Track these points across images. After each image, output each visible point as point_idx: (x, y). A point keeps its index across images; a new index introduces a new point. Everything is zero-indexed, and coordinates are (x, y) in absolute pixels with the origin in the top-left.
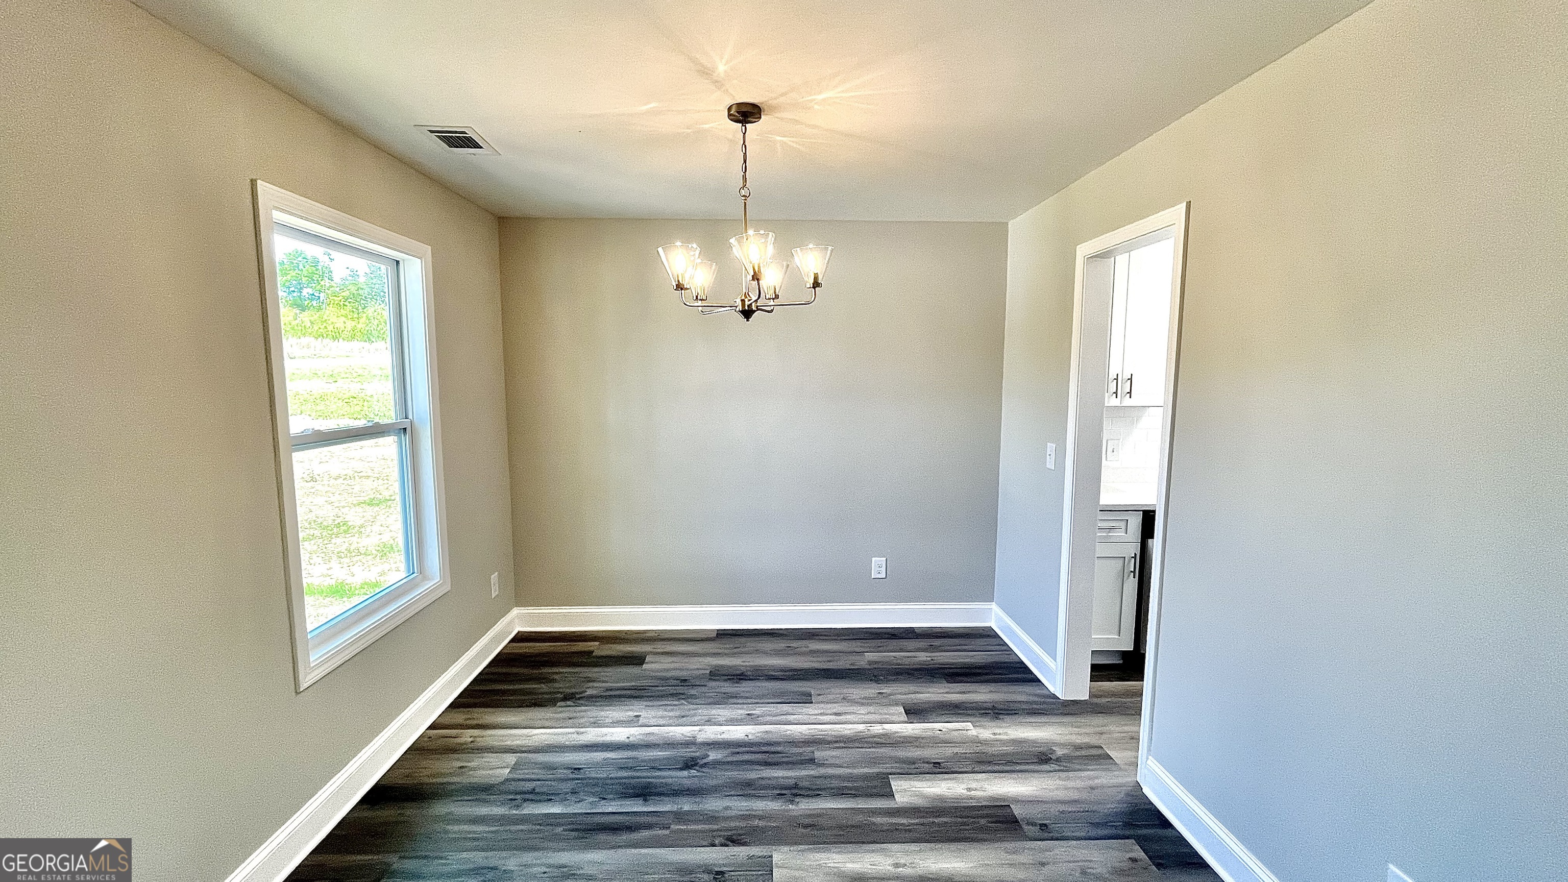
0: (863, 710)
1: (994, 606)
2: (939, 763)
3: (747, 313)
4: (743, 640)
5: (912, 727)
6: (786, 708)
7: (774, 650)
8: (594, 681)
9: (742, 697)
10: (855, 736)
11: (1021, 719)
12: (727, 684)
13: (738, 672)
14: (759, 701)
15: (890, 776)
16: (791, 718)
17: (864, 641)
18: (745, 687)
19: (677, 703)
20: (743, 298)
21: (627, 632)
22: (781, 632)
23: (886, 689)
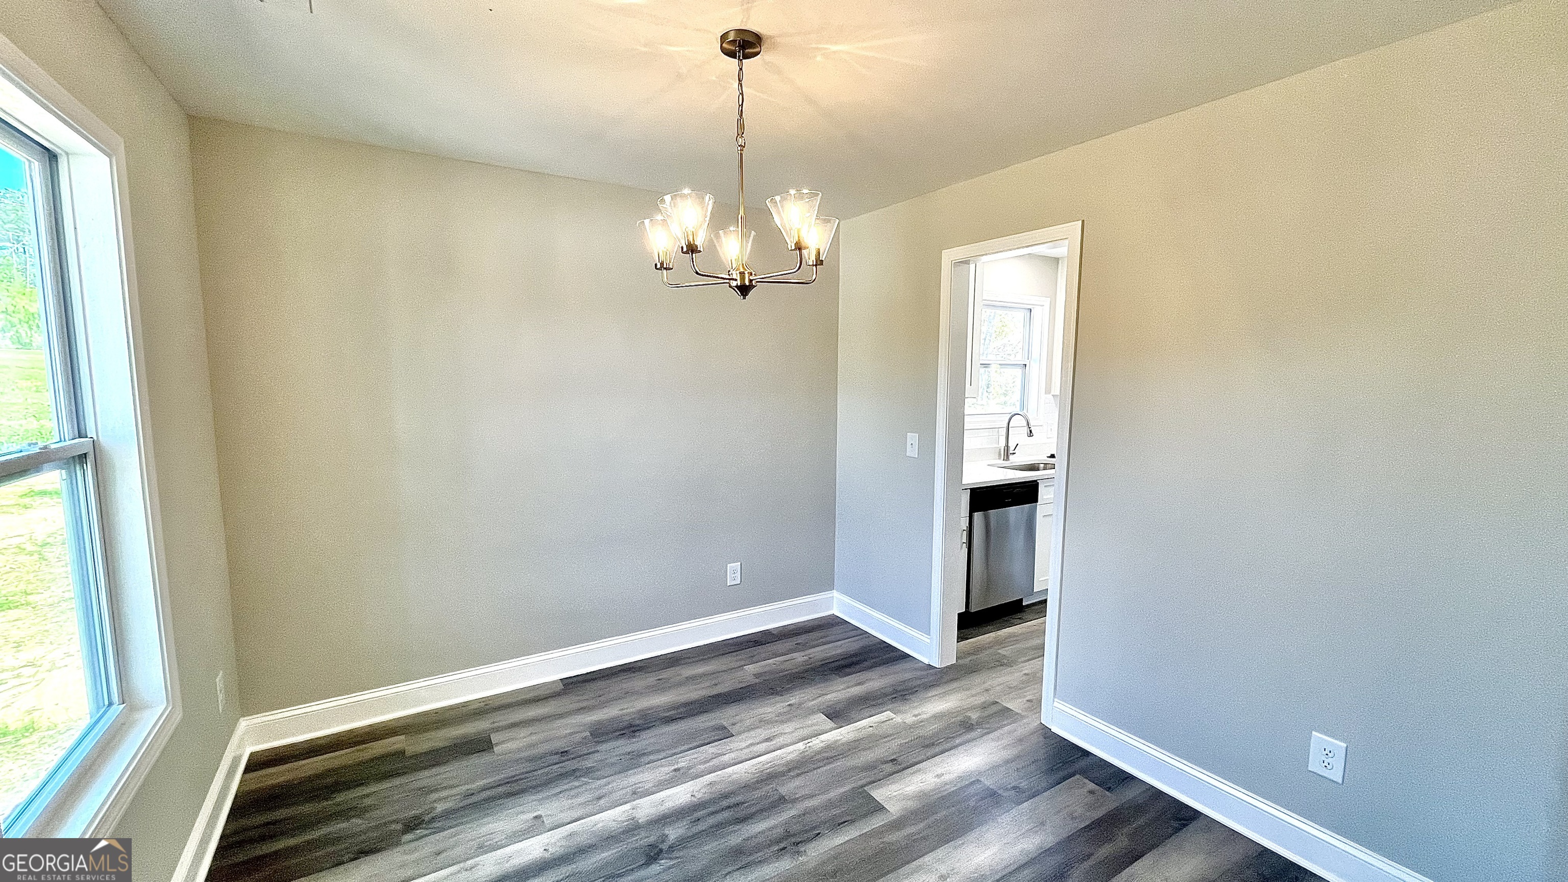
0: (788, 728)
1: (835, 594)
2: (894, 760)
3: (744, 290)
4: (601, 684)
5: (846, 731)
6: (710, 749)
7: (648, 687)
8: (437, 790)
9: (651, 753)
10: (802, 758)
11: (921, 695)
12: (620, 742)
13: (625, 724)
14: (676, 751)
15: (865, 789)
16: (726, 758)
17: (735, 653)
18: (646, 740)
19: (576, 784)
20: (742, 270)
21: (436, 712)
22: (639, 664)
23: (794, 698)
